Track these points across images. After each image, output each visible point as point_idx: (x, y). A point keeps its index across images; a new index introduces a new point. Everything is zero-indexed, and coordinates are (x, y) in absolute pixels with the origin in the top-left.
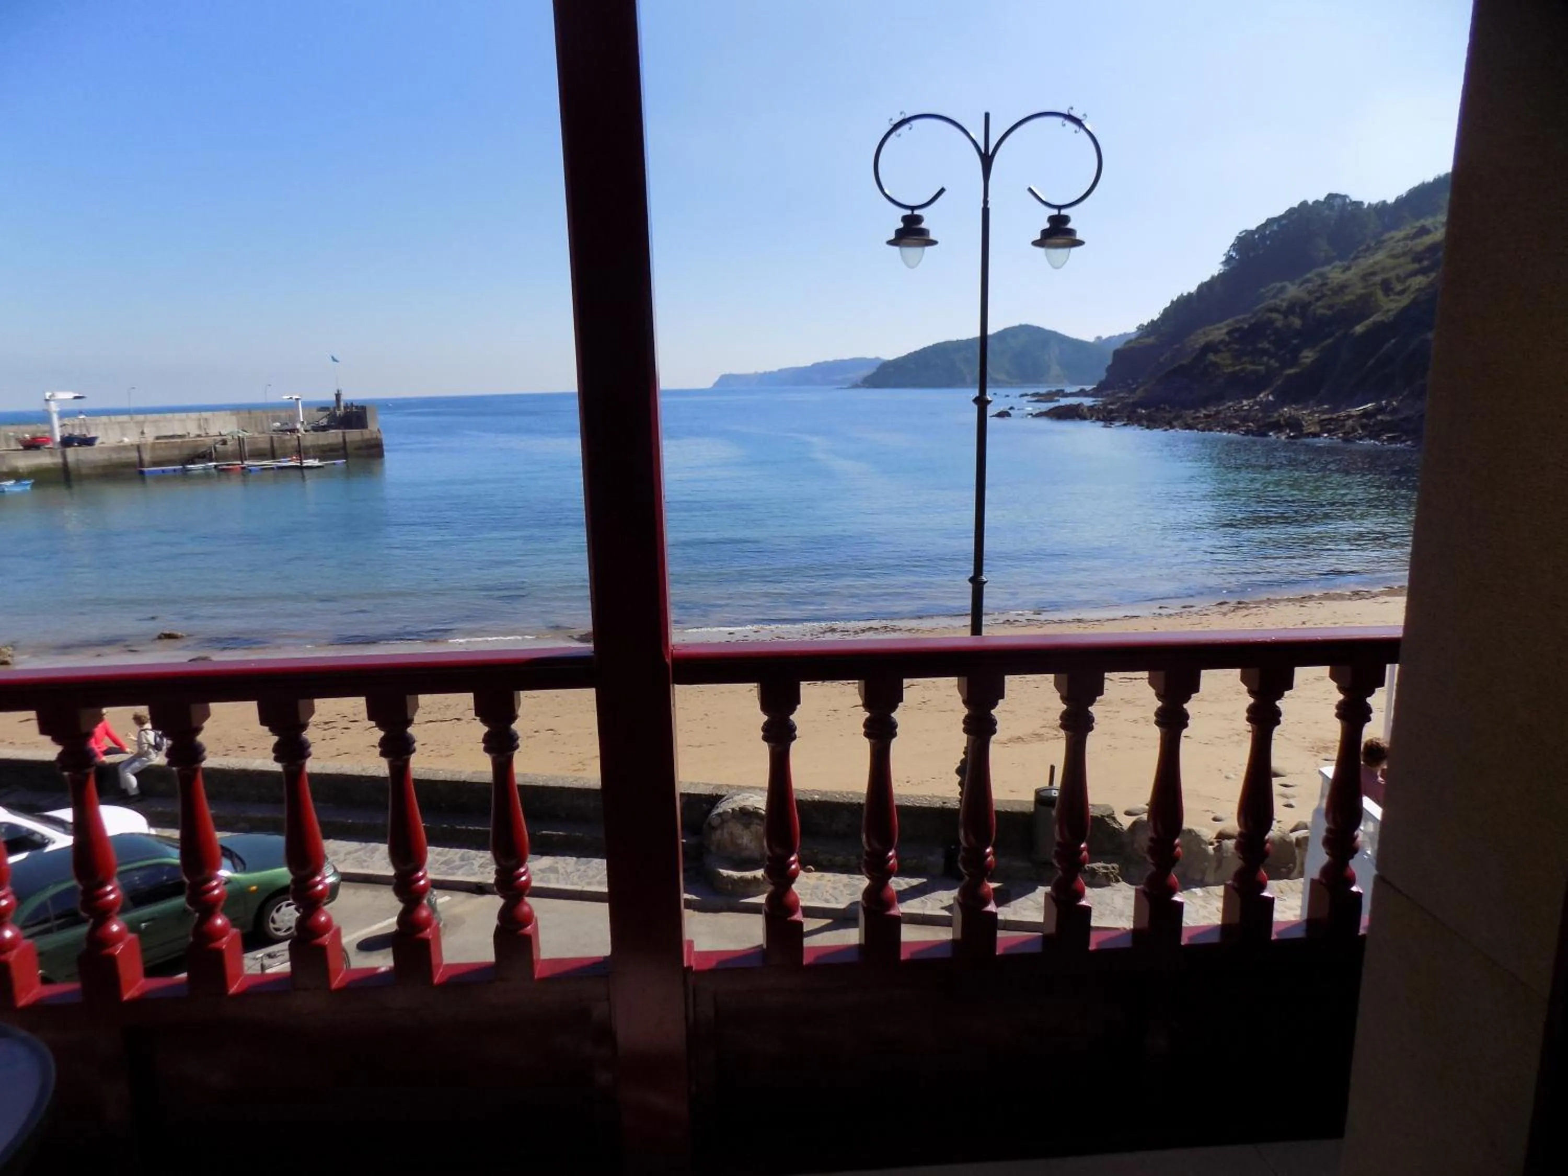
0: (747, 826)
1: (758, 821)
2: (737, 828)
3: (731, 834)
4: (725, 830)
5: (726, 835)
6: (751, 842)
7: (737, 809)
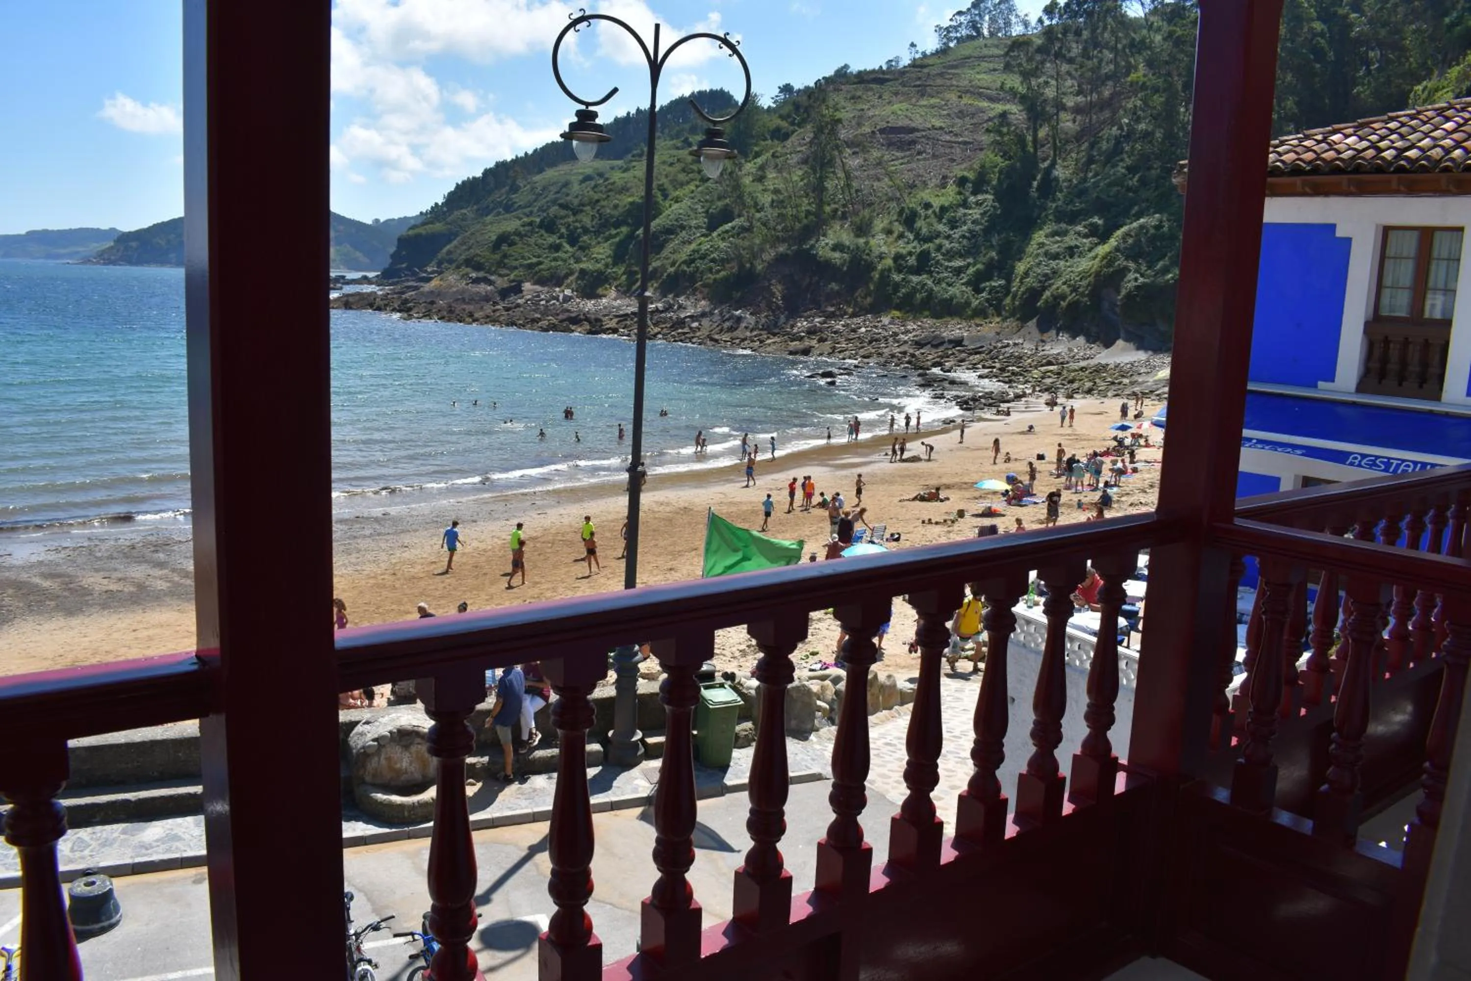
0: (406, 747)
1: (418, 740)
2: (396, 752)
3: (389, 759)
4: (383, 757)
5: (383, 761)
6: (411, 765)
7: (395, 730)
